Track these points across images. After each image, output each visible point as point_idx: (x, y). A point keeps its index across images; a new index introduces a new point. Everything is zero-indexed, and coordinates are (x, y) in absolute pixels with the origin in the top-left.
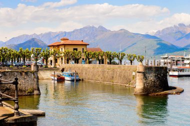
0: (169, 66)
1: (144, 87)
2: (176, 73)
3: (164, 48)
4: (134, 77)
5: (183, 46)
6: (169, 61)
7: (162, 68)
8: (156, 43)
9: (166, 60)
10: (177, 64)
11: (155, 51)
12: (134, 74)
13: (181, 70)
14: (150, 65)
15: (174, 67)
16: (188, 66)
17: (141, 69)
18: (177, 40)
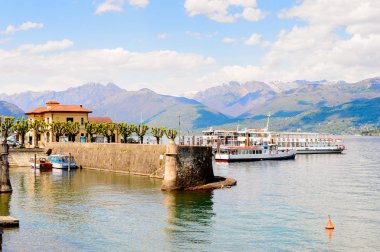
0: (214, 146)
1: (177, 177)
2: (225, 157)
3: (207, 118)
4: (162, 163)
5: (235, 115)
6: (215, 137)
7: (205, 148)
8: (195, 110)
9: (210, 137)
10: (227, 143)
11: (194, 122)
12: (161, 157)
13: (234, 152)
14: (186, 144)
15: (223, 147)
16: (242, 145)
17: (173, 151)
18: (228, 106)
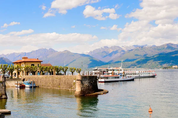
0: (98, 75)
1: (82, 90)
2: (103, 80)
3: (94, 63)
4: (74, 84)
5: (107, 62)
6: (98, 72)
7: (94, 76)
8: (89, 59)
9: (96, 71)
10: (103, 74)
11: (88, 65)
12: (74, 81)
13: (107, 78)
14: (85, 75)
15: (102, 76)
16: (111, 75)
17: (79, 78)
18: (103, 57)
